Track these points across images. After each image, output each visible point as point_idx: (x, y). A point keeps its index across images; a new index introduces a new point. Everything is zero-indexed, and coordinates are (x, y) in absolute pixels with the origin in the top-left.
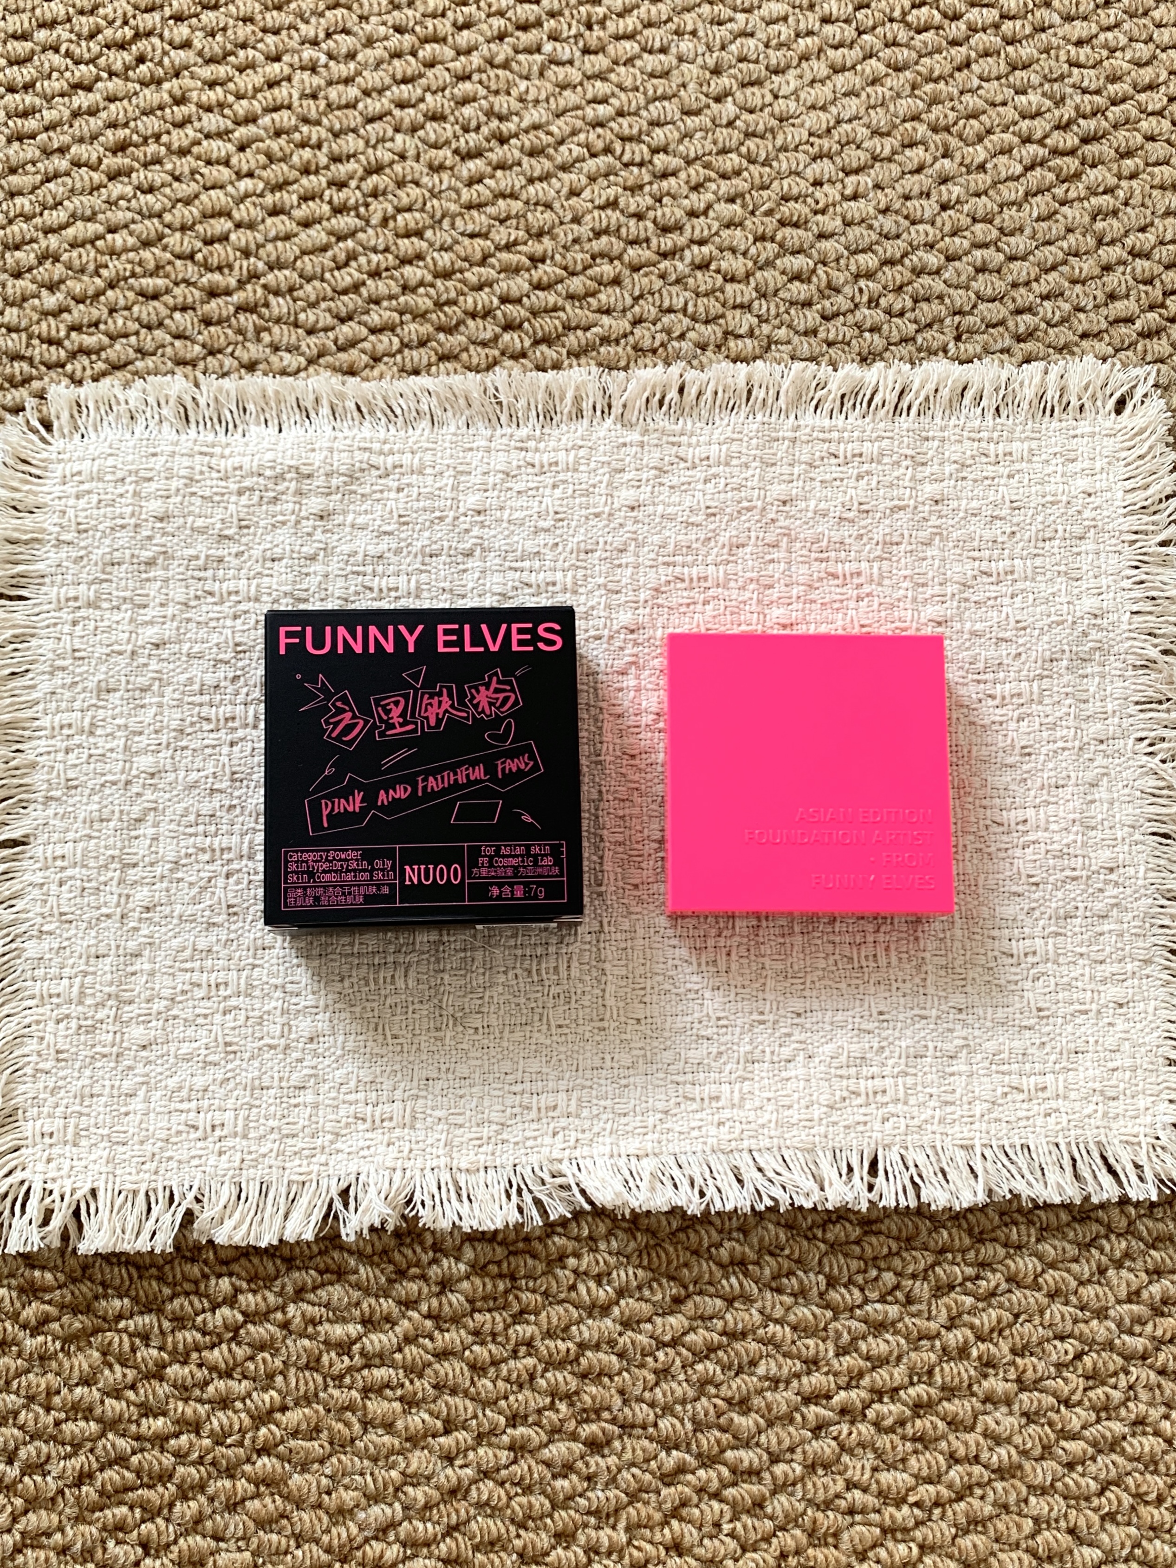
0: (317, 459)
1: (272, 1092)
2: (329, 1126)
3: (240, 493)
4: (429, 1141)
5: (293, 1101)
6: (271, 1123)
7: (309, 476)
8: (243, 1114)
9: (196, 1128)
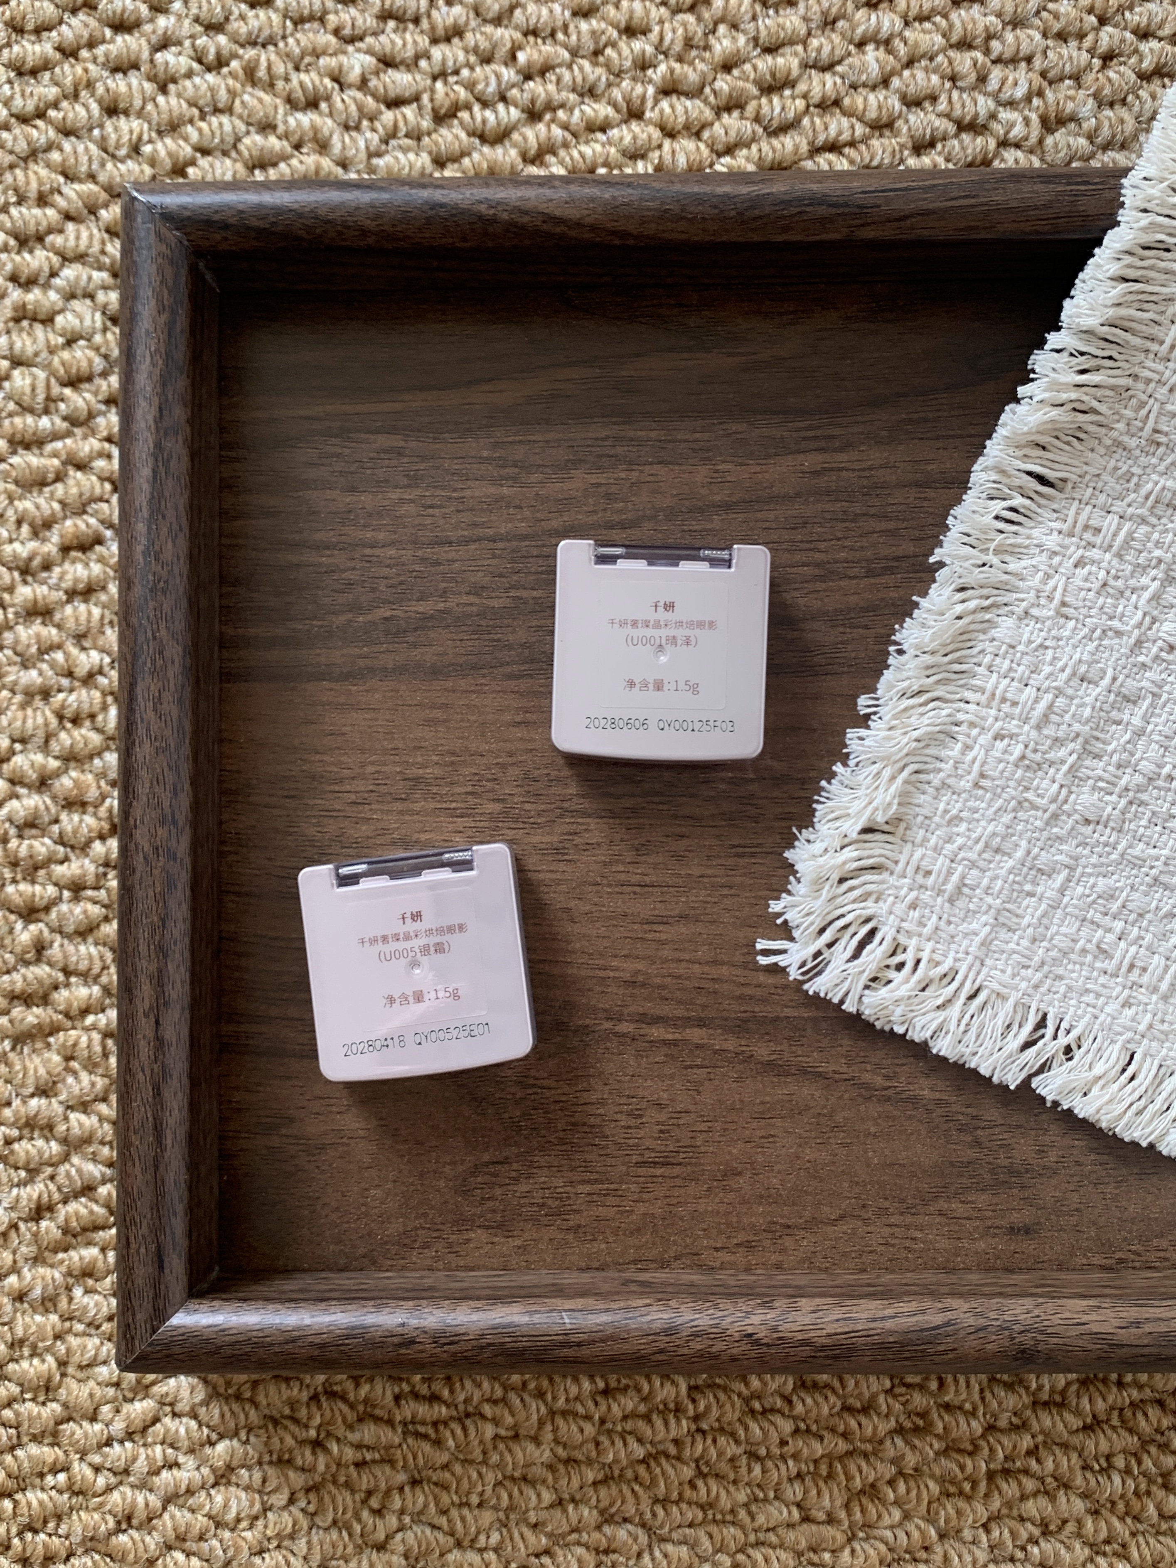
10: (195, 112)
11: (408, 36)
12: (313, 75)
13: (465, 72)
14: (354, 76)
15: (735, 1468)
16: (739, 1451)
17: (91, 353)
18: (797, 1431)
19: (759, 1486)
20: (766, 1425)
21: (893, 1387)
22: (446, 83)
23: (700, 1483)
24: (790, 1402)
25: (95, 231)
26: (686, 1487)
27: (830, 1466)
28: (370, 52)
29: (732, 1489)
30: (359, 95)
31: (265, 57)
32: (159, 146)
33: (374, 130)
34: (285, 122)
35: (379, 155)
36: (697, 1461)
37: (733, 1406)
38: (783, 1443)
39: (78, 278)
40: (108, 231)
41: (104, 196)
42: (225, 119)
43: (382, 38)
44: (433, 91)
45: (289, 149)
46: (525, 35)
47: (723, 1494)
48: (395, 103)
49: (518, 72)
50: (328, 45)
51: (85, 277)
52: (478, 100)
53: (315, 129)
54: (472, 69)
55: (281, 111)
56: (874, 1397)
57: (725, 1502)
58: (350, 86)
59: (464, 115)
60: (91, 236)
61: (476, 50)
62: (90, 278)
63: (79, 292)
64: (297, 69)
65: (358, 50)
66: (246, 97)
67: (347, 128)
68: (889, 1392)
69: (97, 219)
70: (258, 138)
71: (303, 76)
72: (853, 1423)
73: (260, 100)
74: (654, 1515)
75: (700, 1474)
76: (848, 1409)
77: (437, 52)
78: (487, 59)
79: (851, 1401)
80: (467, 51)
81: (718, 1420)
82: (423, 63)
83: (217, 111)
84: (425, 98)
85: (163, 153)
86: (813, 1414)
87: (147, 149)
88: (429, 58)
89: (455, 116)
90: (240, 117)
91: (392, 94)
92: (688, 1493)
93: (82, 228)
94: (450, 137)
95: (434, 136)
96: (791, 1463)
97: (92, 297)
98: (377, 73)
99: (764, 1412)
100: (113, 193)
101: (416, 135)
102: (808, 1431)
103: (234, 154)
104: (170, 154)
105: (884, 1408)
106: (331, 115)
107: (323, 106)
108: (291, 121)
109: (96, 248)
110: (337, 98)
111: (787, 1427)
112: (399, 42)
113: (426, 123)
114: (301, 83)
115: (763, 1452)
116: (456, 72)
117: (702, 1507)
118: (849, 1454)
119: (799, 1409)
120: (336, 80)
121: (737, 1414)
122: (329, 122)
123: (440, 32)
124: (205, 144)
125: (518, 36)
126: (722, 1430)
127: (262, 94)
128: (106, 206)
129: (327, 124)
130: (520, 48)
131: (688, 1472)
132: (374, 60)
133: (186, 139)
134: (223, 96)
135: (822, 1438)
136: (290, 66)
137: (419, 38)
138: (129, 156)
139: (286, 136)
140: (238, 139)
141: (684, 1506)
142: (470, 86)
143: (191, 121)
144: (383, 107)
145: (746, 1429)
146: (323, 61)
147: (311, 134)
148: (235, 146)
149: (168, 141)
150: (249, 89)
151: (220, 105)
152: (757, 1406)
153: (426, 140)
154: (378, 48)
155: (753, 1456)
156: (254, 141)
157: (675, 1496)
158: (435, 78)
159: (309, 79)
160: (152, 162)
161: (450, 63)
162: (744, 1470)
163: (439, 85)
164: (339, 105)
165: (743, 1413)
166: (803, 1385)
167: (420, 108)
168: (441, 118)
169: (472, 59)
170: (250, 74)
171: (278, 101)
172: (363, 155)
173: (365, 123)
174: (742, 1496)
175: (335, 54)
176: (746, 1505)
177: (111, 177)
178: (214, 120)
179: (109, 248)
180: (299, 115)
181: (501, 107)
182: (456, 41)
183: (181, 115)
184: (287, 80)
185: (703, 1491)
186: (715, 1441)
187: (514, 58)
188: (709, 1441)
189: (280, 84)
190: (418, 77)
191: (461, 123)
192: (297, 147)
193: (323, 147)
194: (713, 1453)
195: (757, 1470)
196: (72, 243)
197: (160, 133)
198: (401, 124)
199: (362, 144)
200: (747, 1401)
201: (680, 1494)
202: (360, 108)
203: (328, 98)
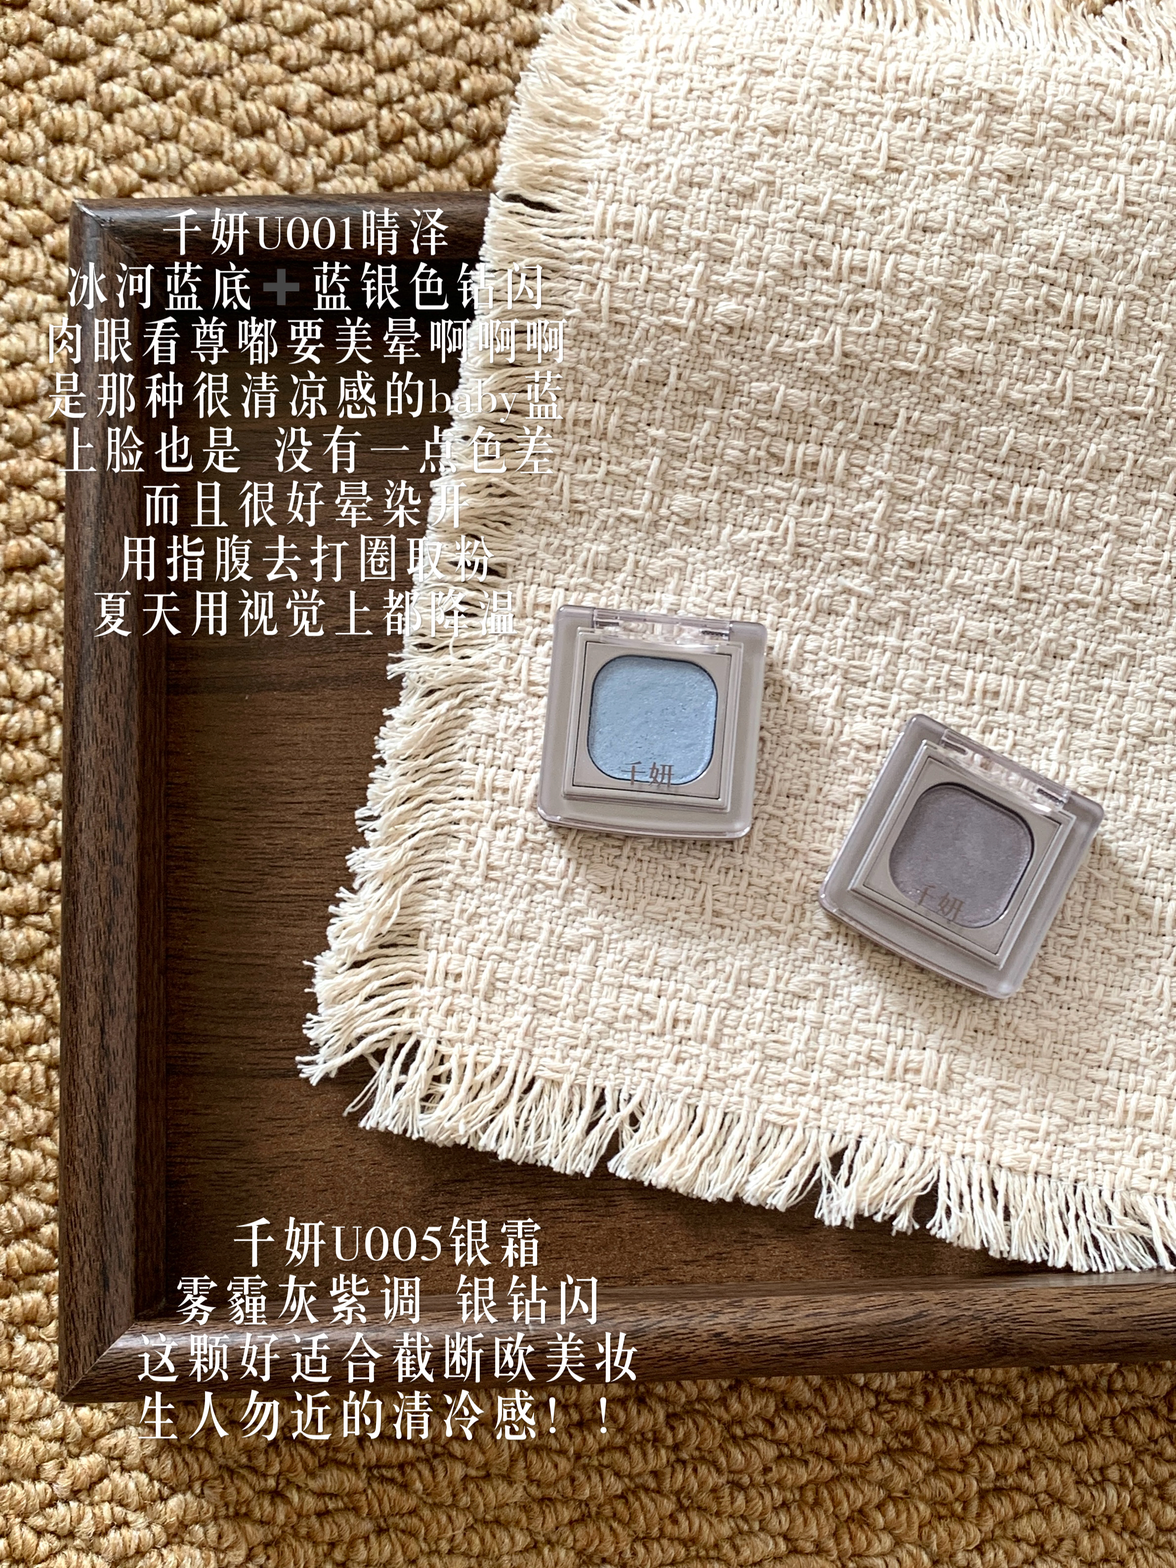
0: (1023, 87)
1: (762, 994)
2: (830, 1060)
3: (898, 117)
4: (964, 1116)
5: (787, 1012)
6: (753, 1035)
7: (1006, 111)
8: (717, 1013)
9: (652, 1017)
10: (142, 140)
11: (353, 66)
12: (260, 103)
13: (410, 100)
14: (300, 104)
15: (718, 1499)
16: (722, 1480)
17: (36, 375)
18: (780, 1457)
19: (742, 1517)
20: (747, 1450)
21: (878, 1404)
22: (391, 110)
23: (681, 1517)
24: (771, 1425)
25: (40, 256)
26: (667, 1522)
27: (817, 1493)
28: (315, 81)
29: (715, 1521)
30: (305, 122)
31: (210, 87)
32: (105, 172)
33: (320, 156)
34: (232, 149)
35: (326, 179)
36: (677, 1493)
37: (713, 1431)
38: (766, 1470)
39: (22, 302)
40: (53, 256)
41: (49, 221)
42: (171, 146)
43: (328, 68)
44: (378, 118)
45: (235, 175)
46: (469, 64)
47: (706, 1527)
48: (341, 130)
49: (463, 100)
50: (273, 75)
51: (29, 300)
52: (423, 126)
53: (261, 155)
54: (417, 97)
55: (227, 138)
56: (858, 1415)
57: (708, 1536)
58: (296, 114)
59: (410, 141)
60: (36, 260)
61: (420, 79)
62: (35, 302)
63: (24, 315)
64: (243, 98)
65: (304, 80)
66: (192, 126)
67: (293, 154)
68: (874, 1410)
69: (42, 244)
70: (205, 165)
71: (250, 105)
72: (839, 1446)
73: (207, 128)
74: (634, 1554)
75: (681, 1507)
76: (831, 1430)
77: (382, 82)
78: (431, 87)
79: (835, 1422)
80: (411, 79)
81: (698, 1448)
82: (368, 92)
83: (163, 138)
84: (371, 125)
85: (108, 180)
86: (797, 1437)
87: (93, 176)
88: (374, 86)
89: (401, 142)
90: (186, 144)
91: (338, 121)
92: (669, 1528)
93: (27, 253)
94: (396, 162)
95: (381, 161)
96: (775, 1491)
97: (36, 320)
98: (323, 101)
99: (746, 1437)
100: (59, 219)
101: (363, 160)
102: (792, 1456)
103: (180, 180)
104: (115, 180)
105: (869, 1427)
106: (277, 141)
107: (270, 133)
108: (238, 147)
109: (41, 272)
110: (283, 125)
111: (770, 1452)
112: (345, 72)
113: (372, 149)
114: (247, 112)
115: (746, 1480)
116: (401, 100)
117: (684, 1542)
118: (836, 1479)
119: (782, 1432)
120: (281, 108)
121: (718, 1441)
122: (276, 148)
123: (385, 61)
124: (151, 170)
125: (462, 65)
126: (703, 1459)
127: (208, 122)
128: (51, 231)
129: (273, 151)
130: (464, 76)
131: (668, 1506)
132: (319, 89)
133: (132, 166)
134: (169, 125)
135: (806, 1463)
136: (236, 95)
137: (363, 68)
138: (74, 183)
139: (233, 162)
140: (184, 166)
141: (665, 1542)
142: (415, 113)
143: (137, 149)
144: (329, 134)
145: (728, 1456)
146: (269, 90)
147: (257, 160)
148: (181, 173)
149: (114, 168)
150: (195, 118)
151: (167, 133)
152: (738, 1432)
153: (373, 165)
154: (323, 77)
155: (736, 1485)
156: (201, 168)
157: (655, 1532)
158: (380, 106)
159: (255, 107)
160: (98, 189)
161: (395, 92)
162: (727, 1500)
163: (385, 112)
164: (285, 132)
165: (725, 1440)
166: (786, 1407)
167: (366, 134)
168: (387, 144)
169: (417, 87)
170: (196, 104)
171: (224, 129)
172: (309, 180)
173: (312, 149)
174: (725, 1529)
175: (281, 83)
176: (730, 1539)
177: (57, 204)
178: (160, 148)
179: (54, 272)
180: (246, 142)
181: (446, 133)
182: (400, 70)
183: (127, 144)
184: (233, 108)
185: (685, 1524)
186: (695, 1470)
187: (458, 86)
188: (689, 1470)
189: (226, 112)
190: (364, 104)
191: (407, 148)
192: (244, 173)
193: (270, 172)
194: (694, 1484)
195: (740, 1499)
196: (16, 267)
197: (105, 160)
198: (347, 150)
199: (309, 170)
200: (728, 1426)
201: (661, 1530)
202: (307, 135)
203: (274, 126)
